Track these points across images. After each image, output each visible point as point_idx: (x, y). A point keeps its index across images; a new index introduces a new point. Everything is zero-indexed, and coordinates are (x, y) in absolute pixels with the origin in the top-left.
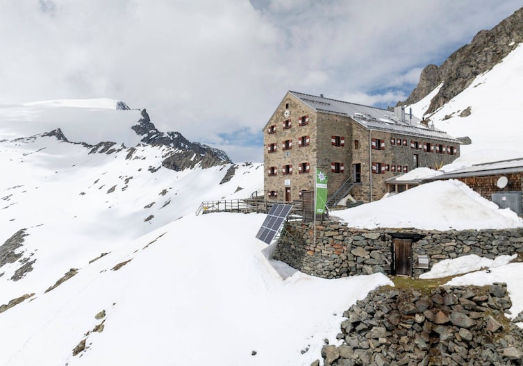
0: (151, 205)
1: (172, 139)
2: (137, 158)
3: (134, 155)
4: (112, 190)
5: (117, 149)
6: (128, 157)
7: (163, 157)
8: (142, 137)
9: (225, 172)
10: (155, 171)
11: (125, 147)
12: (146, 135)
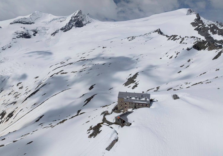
0: (183, 66)
1: (209, 28)
2: (184, 43)
3: (183, 42)
4: (171, 57)
5: (177, 38)
6: (181, 42)
7: (194, 43)
8: (195, 28)
9: (217, 53)
10: (189, 50)
11: (181, 38)
12: (197, 27)
